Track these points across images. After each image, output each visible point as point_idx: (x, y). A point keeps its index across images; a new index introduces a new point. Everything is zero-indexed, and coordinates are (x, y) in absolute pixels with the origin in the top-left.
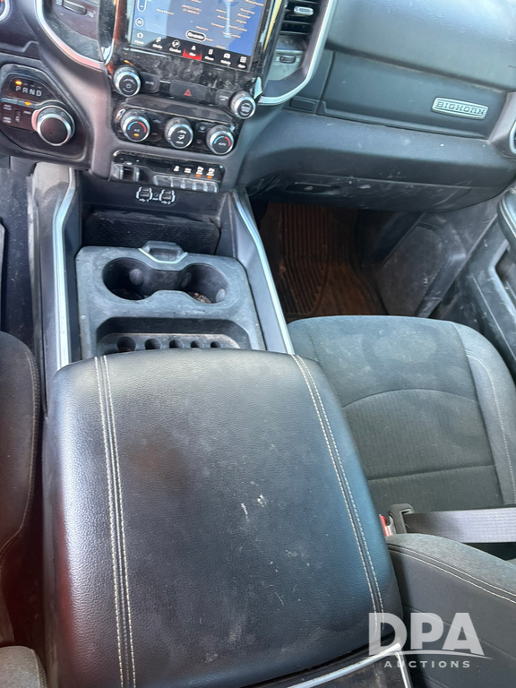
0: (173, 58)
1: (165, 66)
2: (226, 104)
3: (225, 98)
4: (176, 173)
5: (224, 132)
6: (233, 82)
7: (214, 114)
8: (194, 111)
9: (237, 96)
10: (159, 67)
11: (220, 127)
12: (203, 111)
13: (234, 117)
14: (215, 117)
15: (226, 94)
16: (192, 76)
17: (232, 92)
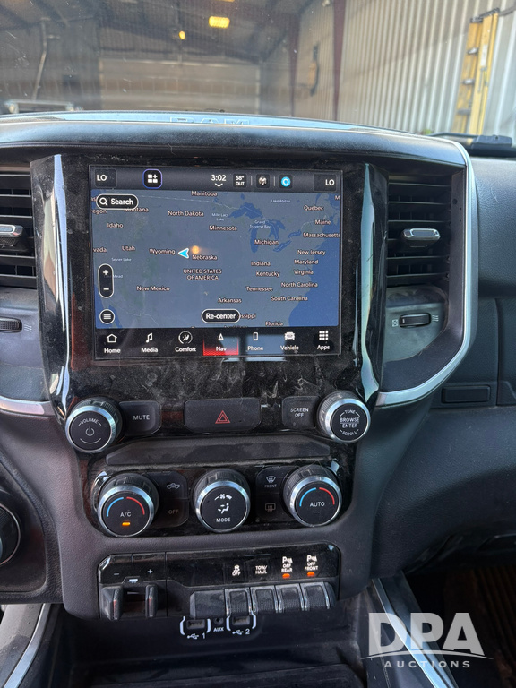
0: (182, 362)
1: (167, 381)
2: (307, 422)
3: (302, 411)
4: (238, 581)
5: (318, 478)
6: (313, 379)
7: (288, 446)
8: (246, 449)
9: (327, 402)
10: (156, 384)
11: (308, 469)
12: (266, 446)
13: (332, 443)
14: (292, 451)
15: (303, 403)
16: (225, 385)
17: (314, 398)
